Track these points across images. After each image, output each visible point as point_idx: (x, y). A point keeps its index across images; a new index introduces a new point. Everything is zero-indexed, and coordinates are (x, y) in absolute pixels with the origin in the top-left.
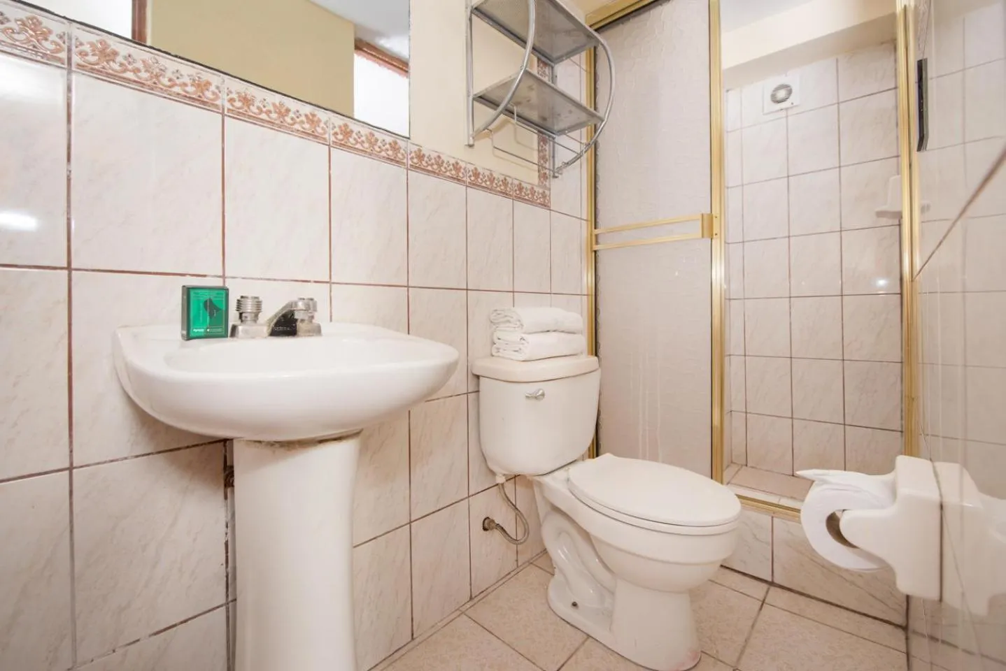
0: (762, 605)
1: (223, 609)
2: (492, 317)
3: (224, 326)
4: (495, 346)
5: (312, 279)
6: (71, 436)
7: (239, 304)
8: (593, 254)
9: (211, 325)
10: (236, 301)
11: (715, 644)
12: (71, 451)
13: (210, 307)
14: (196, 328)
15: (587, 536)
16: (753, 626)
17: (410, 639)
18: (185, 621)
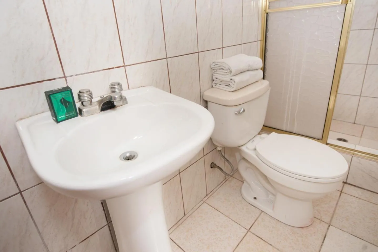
0: (341, 193)
1: (107, 226)
2: (212, 66)
3: (75, 111)
4: (214, 82)
5: (114, 66)
6: (14, 179)
7: (79, 96)
8: (266, 14)
9: (68, 112)
10: (77, 95)
11: (320, 213)
12: (17, 185)
13: (64, 102)
14: (60, 116)
15: (266, 178)
16: (337, 204)
17: (184, 215)
18: (92, 234)
